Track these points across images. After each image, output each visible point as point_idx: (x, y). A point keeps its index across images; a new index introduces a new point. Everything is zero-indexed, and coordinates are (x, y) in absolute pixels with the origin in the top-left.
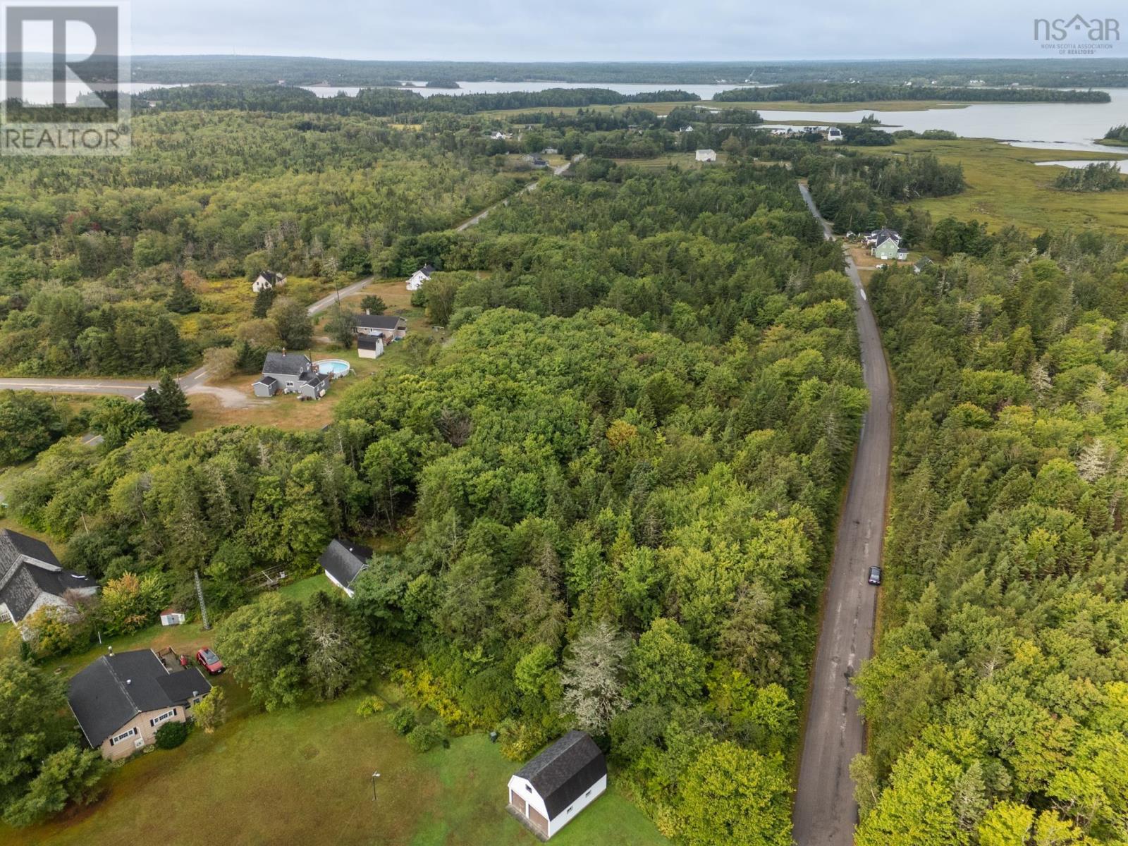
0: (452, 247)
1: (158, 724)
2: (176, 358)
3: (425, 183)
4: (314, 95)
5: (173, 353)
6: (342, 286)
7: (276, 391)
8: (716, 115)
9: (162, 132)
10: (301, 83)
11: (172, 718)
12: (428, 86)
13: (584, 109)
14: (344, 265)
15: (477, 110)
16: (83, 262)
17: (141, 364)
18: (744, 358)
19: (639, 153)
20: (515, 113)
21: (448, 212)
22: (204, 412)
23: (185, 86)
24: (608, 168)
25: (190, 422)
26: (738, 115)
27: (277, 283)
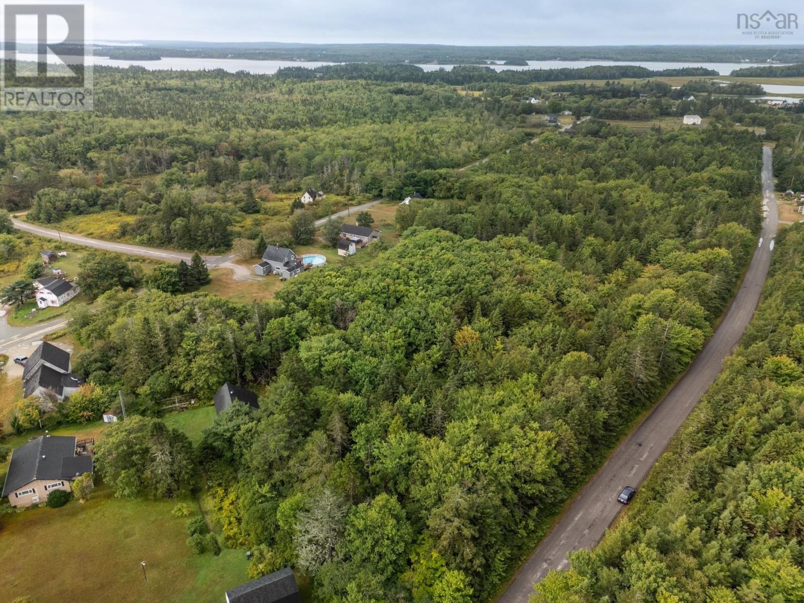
0: (441, 181)
1: (51, 489)
2: (223, 243)
3: (455, 134)
4: (422, 70)
5: (221, 239)
6: (360, 203)
7: (269, 271)
8: (723, 87)
9: (310, 94)
10: (419, 62)
11: (60, 487)
12: (505, 64)
13: (611, 82)
14: (366, 189)
15: (532, 81)
16: (209, 175)
17: (202, 244)
18: (610, 289)
19: (635, 117)
20: (556, 84)
21: (460, 156)
22: (219, 280)
23: (343, 64)
24: (601, 127)
25: (207, 287)
26: (744, 88)
27: (317, 198)
